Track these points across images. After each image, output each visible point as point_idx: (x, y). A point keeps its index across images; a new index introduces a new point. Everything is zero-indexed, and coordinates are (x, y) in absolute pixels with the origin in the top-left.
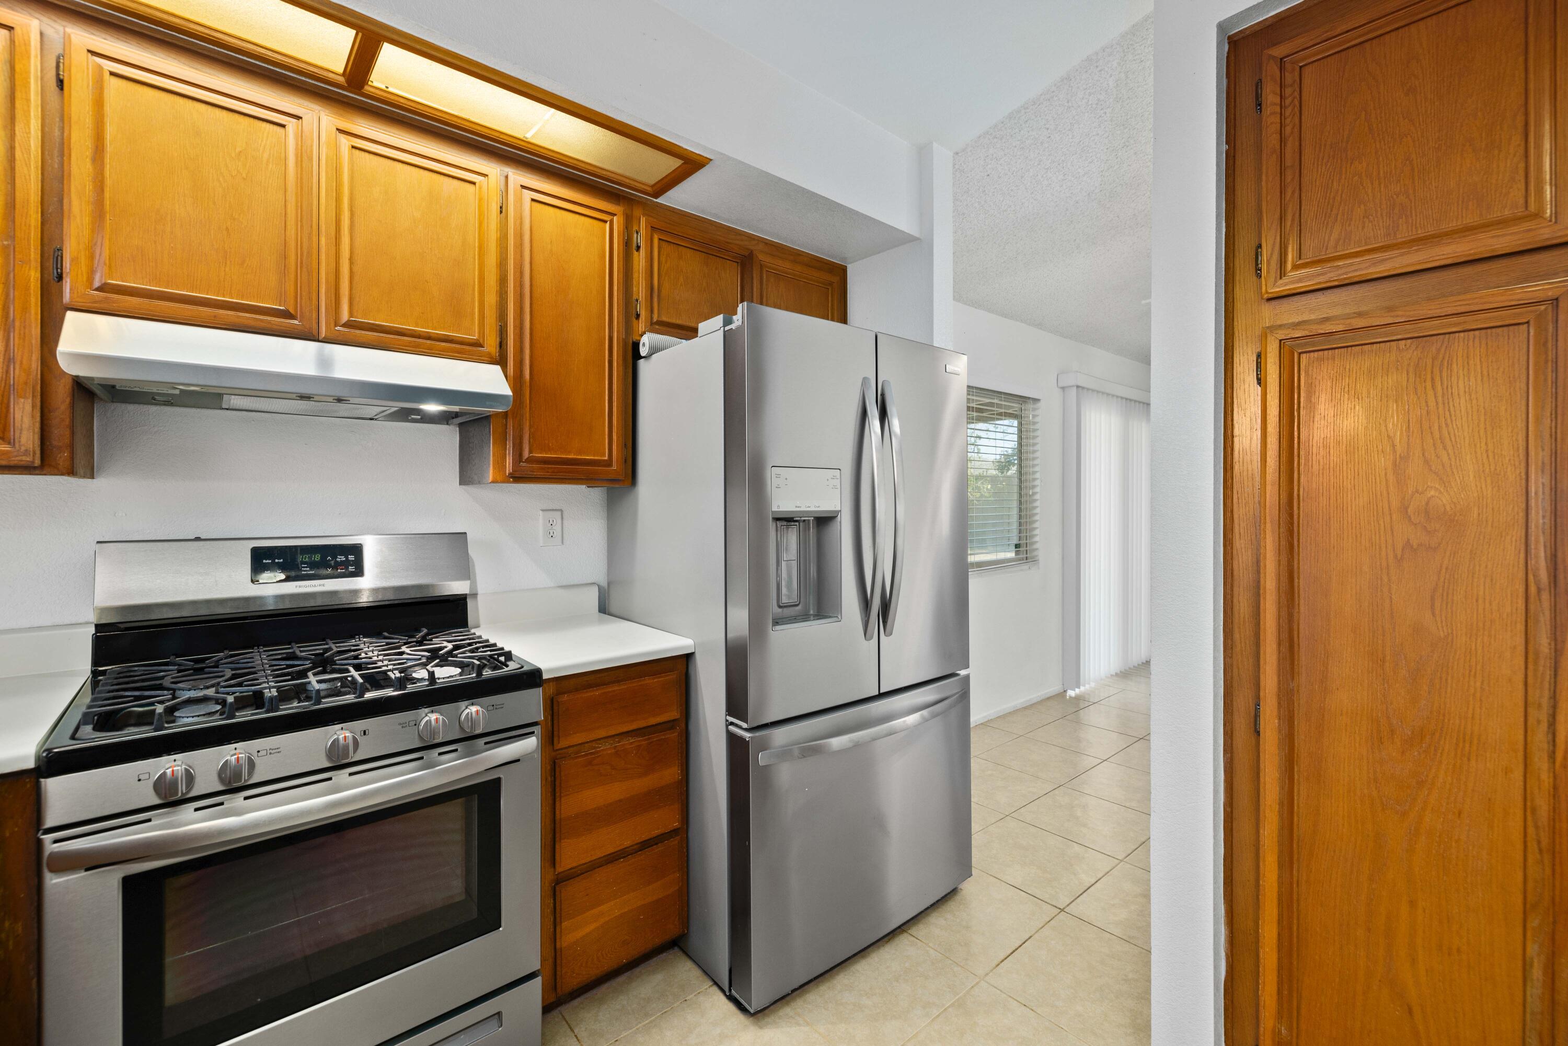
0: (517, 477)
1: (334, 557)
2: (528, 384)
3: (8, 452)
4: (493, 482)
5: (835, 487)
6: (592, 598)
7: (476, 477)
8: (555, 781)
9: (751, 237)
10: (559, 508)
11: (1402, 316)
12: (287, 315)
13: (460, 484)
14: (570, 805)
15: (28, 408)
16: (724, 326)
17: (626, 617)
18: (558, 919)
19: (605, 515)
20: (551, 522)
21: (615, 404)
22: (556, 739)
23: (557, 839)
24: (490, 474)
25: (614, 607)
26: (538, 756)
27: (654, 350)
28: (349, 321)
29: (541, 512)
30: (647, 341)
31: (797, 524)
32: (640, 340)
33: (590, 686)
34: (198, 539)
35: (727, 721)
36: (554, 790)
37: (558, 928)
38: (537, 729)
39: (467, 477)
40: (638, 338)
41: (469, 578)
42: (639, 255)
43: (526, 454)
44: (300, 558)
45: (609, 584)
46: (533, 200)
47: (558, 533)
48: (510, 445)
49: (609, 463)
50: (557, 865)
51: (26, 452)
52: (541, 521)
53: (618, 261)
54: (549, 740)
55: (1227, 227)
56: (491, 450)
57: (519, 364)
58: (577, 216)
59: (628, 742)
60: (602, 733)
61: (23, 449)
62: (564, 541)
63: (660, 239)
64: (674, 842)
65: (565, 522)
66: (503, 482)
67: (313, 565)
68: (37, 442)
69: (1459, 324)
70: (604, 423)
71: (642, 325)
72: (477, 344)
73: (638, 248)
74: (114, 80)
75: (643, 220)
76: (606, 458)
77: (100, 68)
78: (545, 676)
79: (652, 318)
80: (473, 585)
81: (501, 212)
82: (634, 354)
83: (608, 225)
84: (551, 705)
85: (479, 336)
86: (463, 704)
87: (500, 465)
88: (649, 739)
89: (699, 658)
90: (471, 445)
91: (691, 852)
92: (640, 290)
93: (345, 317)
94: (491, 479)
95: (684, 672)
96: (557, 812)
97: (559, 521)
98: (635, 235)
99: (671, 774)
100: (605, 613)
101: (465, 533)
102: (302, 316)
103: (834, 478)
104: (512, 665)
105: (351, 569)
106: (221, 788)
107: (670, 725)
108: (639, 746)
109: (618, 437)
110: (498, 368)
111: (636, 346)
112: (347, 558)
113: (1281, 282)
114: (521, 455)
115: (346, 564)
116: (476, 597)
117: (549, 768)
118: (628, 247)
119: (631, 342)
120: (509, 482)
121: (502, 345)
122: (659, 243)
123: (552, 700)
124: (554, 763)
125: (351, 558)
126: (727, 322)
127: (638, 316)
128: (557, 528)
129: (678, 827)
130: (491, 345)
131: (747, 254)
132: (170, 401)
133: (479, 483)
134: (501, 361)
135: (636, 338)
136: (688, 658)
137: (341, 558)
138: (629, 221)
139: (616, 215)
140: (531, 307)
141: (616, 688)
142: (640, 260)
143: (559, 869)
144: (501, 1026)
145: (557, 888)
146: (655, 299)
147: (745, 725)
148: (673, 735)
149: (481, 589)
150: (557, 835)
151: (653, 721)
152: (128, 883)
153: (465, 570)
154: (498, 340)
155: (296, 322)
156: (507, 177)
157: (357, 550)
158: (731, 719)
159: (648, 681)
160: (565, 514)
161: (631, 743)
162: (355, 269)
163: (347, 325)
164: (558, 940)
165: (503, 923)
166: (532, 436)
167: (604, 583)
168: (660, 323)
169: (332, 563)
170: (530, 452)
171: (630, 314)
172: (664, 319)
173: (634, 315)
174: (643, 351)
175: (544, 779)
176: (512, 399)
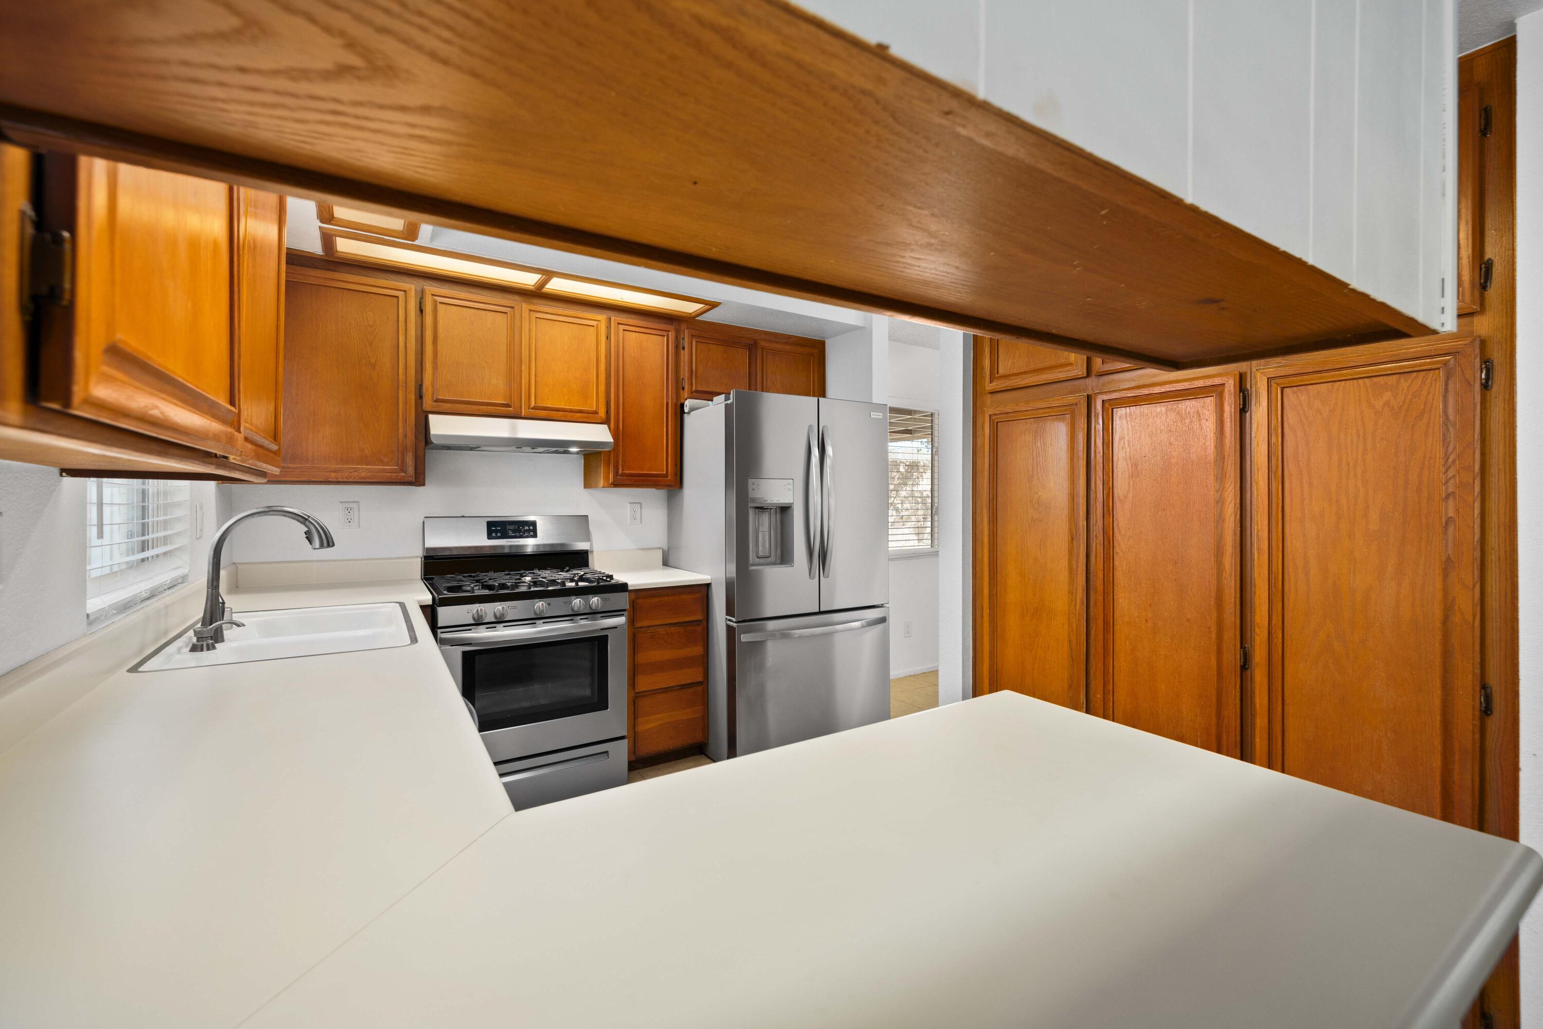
0: (616, 485)
1: (523, 527)
2: (621, 433)
3: (404, 476)
4: (603, 487)
5: (790, 489)
6: (659, 556)
7: (593, 484)
8: (635, 644)
9: (756, 331)
10: (639, 501)
11: (1030, 407)
12: (508, 406)
13: (584, 488)
14: (642, 658)
15: (411, 456)
16: (726, 400)
17: (677, 567)
18: (636, 716)
19: (666, 505)
20: (635, 510)
21: (670, 441)
22: (635, 623)
23: (636, 674)
24: (601, 484)
25: (671, 562)
26: (626, 627)
27: (692, 409)
28: (534, 406)
29: (629, 505)
30: (688, 403)
31: (769, 510)
32: (684, 402)
33: (653, 596)
34: (463, 517)
35: (726, 619)
36: (634, 648)
37: (636, 721)
38: (625, 613)
39: (588, 483)
40: (683, 401)
41: (590, 541)
42: (684, 352)
43: (620, 471)
44: (508, 527)
45: (668, 549)
46: (624, 330)
47: (638, 517)
48: (612, 467)
49: (666, 475)
50: (636, 688)
51: (410, 476)
52: (629, 509)
53: (672, 358)
54: (631, 621)
55: (974, 353)
56: (602, 470)
57: (617, 421)
58: (648, 335)
59: (673, 629)
60: (658, 622)
61: (409, 474)
62: (642, 522)
63: (696, 341)
64: (699, 689)
65: (643, 510)
66: (609, 487)
67: (514, 531)
68: (414, 471)
69: (1048, 412)
70: (663, 453)
71: (686, 393)
72: (596, 413)
73: (684, 348)
74: (440, 305)
75: (686, 331)
76: (665, 473)
77: (436, 301)
78: (630, 588)
79: (692, 389)
80: (591, 545)
81: (607, 339)
82: (680, 412)
83: (666, 337)
84: (633, 603)
85: (596, 409)
86: (591, 596)
87: (606, 478)
88: (686, 629)
89: (713, 586)
90: (591, 466)
91: (709, 697)
92: (685, 373)
93: (533, 404)
94: (602, 485)
95: (706, 594)
96: (636, 660)
97: (639, 510)
98: (682, 341)
99: (698, 650)
100: (666, 566)
101: (587, 516)
102: (514, 405)
103: (789, 484)
104: (613, 581)
105: (532, 533)
106: (494, 620)
107: (697, 622)
108: (680, 632)
109: (671, 460)
110: (606, 426)
111: (682, 405)
112: (529, 527)
113: (990, 385)
114: (617, 472)
115: (529, 531)
116: (593, 553)
117: (632, 637)
118: (678, 347)
119: (679, 403)
120: (611, 487)
121: (608, 412)
122: (696, 343)
123: (633, 602)
124: (634, 635)
125: (531, 528)
126: (727, 399)
127: (683, 389)
128: (638, 514)
129: (702, 680)
130: (602, 413)
131: (752, 342)
132: (449, 448)
133: (595, 487)
134: (606, 422)
135: (682, 401)
136: (708, 586)
137: (527, 528)
138: (678, 332)
139: (669, 331)
140: (623, 389)
141: (666, 598)
142: (684, 355)
143: (637, 690)
144: (608, 758)
145: (636, 701)
146: (694, 378)
147: (734, 619)
148: (699, 629)
149: (596, 549)
150: (636, 672)
151: (687, 619)
152: (465, 654)
153: (587, 537)
154: (606, 410)
155: (511, 409)
156: (610, 319)
157: (534, 524)
158: (729, 618)
159: (685, 597)
160: (643, 505)
161: (675, 630)
162: (537, 379)
163: (534, 408)
164: (636, 728)
165: (609, 707)
166: (624, 461)
167: (666, 548)
168: (697, 391)
169: (523, 530)
170: (622, 471)
171: (679, 388)
172: (699, 389)
173: (681, 388)
174: (686, 410)
175: (629, 642)
176: (613, 444)
